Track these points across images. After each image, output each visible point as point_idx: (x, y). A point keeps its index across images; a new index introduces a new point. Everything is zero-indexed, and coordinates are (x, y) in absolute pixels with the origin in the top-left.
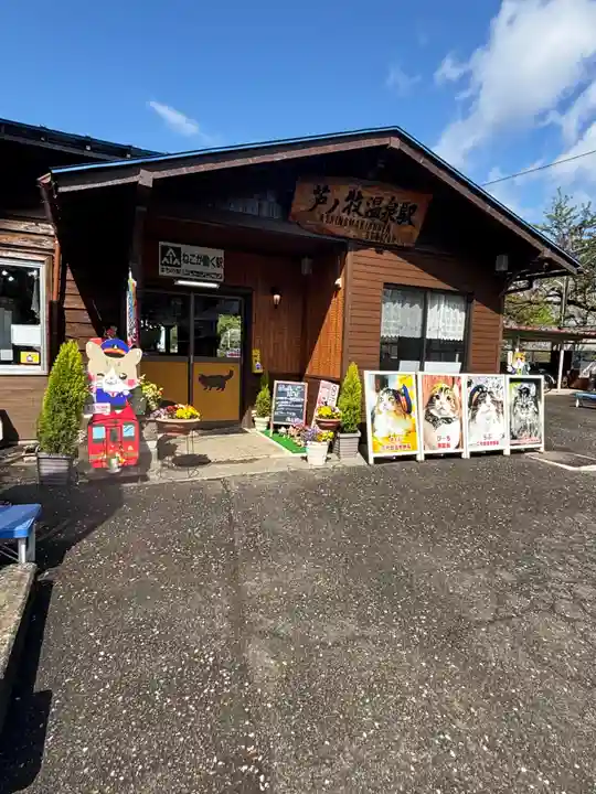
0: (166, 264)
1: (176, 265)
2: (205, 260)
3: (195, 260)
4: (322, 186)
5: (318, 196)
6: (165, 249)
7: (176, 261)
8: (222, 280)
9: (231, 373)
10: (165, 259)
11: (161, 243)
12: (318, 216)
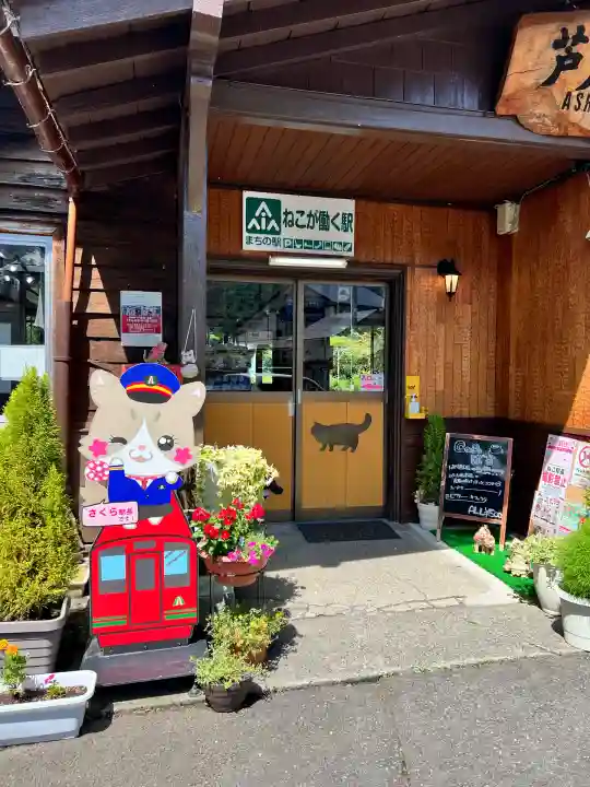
0: (253, 230)
1: (273, 231)
2: (323, 220)
3: (303, 220)
4: (572, 31)
5: (562, 52)
6: (253, 203)
7: (273, 223)
8: (352, 254)
9: (368, 419)
10: (254, 221)
11: (247, 194)
12: (560, 99)
